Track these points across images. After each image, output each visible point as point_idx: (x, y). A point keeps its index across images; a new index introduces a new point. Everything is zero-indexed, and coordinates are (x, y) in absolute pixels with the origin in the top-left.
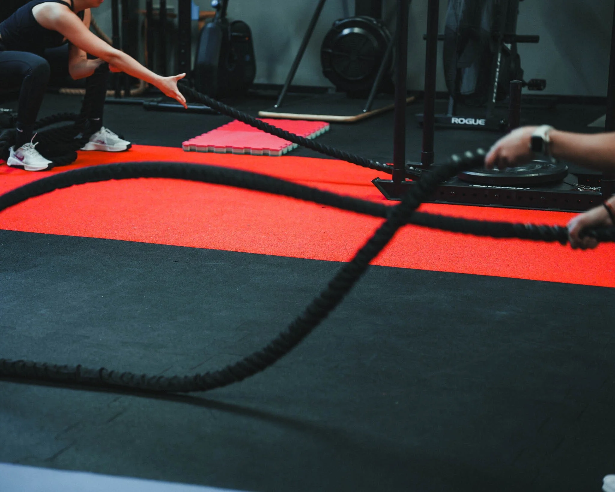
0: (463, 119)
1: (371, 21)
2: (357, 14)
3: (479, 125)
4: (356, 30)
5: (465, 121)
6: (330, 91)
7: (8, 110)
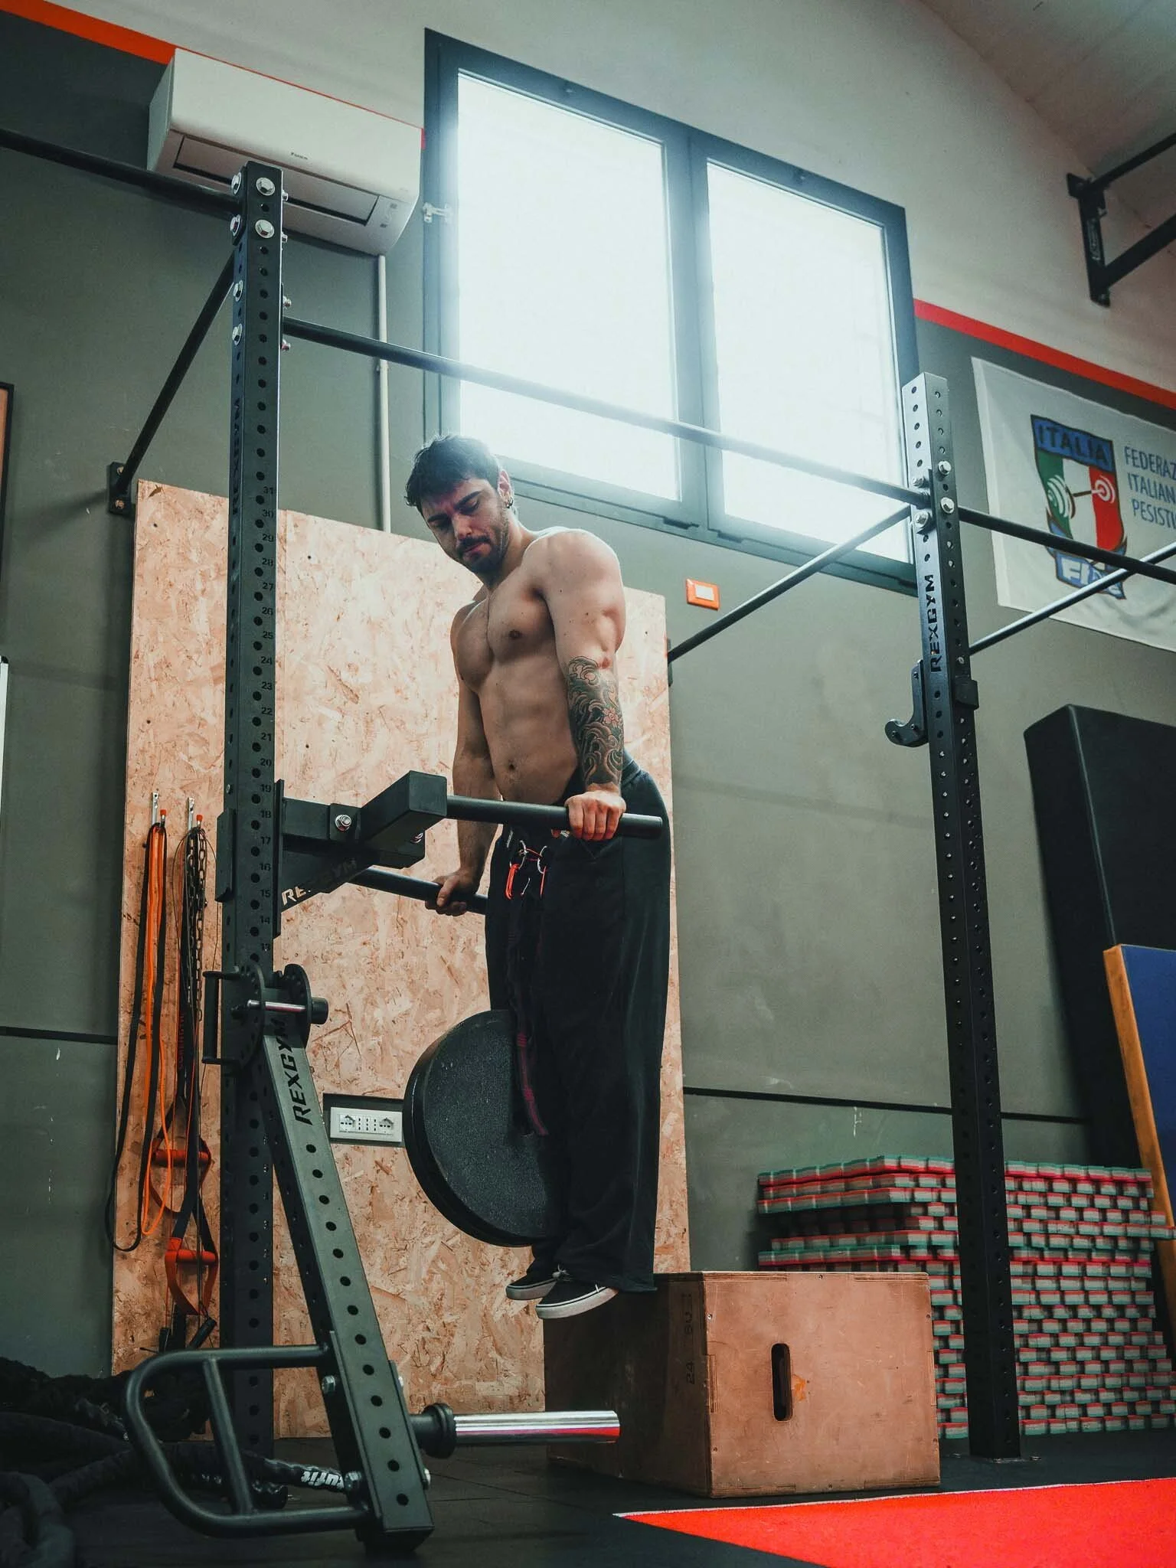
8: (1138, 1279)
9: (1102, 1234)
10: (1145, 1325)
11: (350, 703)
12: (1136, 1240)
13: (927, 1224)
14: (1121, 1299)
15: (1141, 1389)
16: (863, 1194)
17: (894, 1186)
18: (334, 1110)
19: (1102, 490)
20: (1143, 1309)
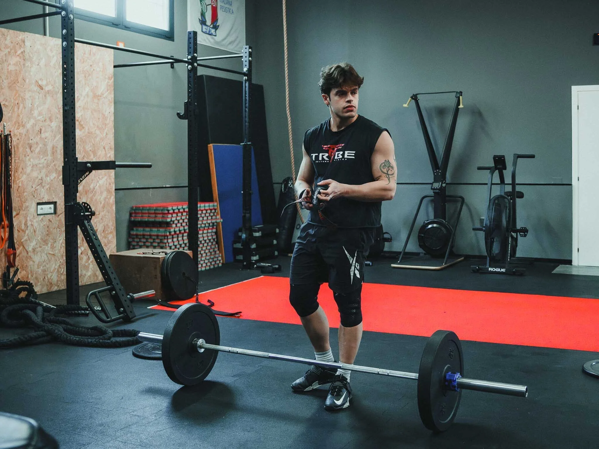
0: (495, 269)
1: (443, 221)
2: (435, 218)
3: (502, 271)
4: (435, 225)
5: (495, 270)
6: (421, 255)
7: (270, 265)
8: (213, 232)
9: (207, 223)
10: (214, 243)
11: (41, 90)
12: (213, 223)
13: (174, 226)
14: (210, 238)
15: (213, 259)
16: (159, 219)
17: (168, 217)
18: (39, 206)
19: (213, 3)
20: (214, 239)
